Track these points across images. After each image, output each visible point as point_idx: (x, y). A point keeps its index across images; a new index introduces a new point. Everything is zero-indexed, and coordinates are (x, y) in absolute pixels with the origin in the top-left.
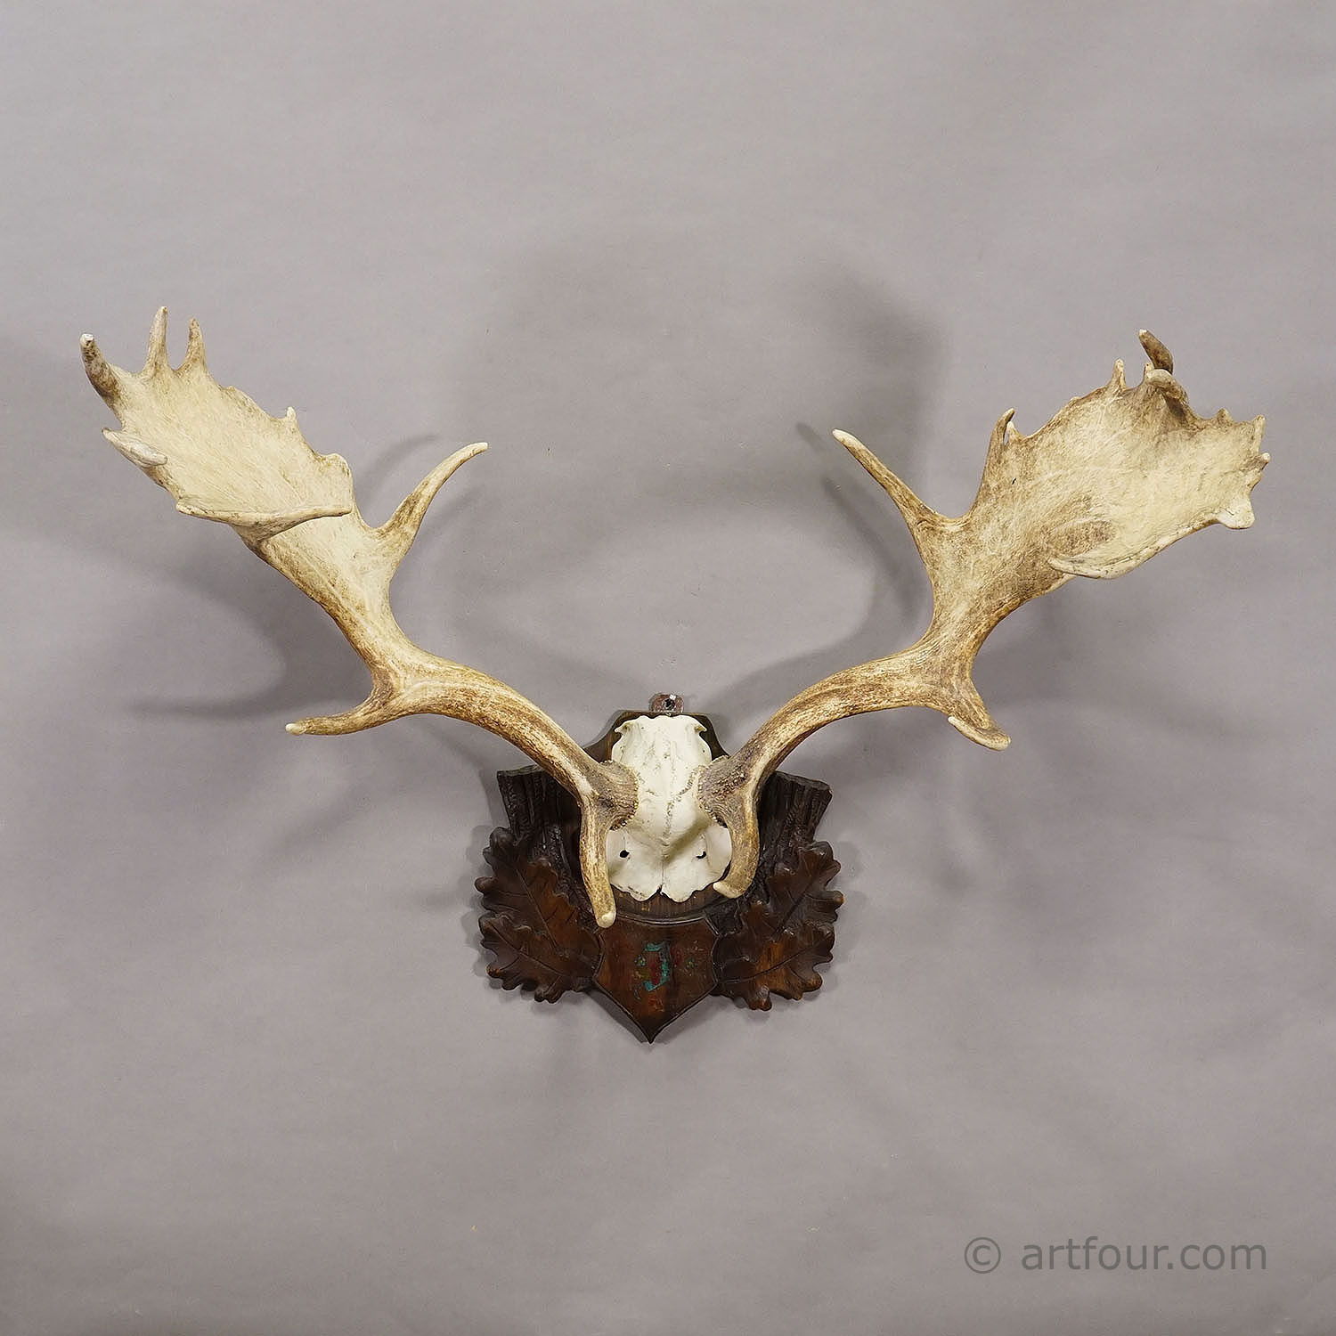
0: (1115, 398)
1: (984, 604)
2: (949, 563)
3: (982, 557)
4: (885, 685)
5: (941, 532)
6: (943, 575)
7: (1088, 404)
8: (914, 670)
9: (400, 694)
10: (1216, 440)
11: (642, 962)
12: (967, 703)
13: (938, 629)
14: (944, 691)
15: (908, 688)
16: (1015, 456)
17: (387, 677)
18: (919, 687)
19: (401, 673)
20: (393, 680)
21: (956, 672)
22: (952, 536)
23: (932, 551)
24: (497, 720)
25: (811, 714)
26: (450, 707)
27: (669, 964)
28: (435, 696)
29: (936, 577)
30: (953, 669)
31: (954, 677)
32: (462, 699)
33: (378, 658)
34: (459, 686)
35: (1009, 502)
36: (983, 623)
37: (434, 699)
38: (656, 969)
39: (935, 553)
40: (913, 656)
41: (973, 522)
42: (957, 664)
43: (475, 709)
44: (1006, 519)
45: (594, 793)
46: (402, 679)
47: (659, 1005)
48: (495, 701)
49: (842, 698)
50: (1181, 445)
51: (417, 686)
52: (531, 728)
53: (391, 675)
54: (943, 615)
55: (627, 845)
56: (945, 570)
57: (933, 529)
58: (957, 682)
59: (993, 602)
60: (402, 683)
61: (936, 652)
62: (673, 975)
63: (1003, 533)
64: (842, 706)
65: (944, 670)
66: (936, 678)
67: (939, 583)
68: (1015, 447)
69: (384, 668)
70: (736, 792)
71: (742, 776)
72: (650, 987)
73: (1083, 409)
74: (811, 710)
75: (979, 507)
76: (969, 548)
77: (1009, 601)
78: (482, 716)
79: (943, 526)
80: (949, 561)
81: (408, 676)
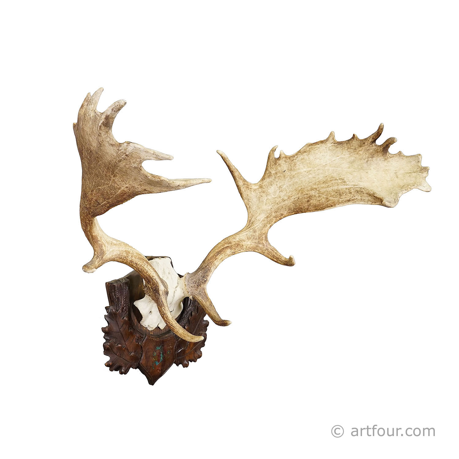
0: (332, 144)
1: (274, 214)
2: (255, 200)
3: (269, 197)
4: (241, 243)
5: (251, 188)
6: (253, 204)
7: (318, 146)
8: (249, 239)
9: (106, 254)
10: (397, 161)
11: (155, 354)
12: (271, 249)
13: (252, 223)
14: (261, 246)
15: (248, 245)
16: (284, 163)
17: (102, 247)
18: (251, 244)
19: (106, 245)
20: (104, 248)
21: (264, 239)
22: (255, 190)
23: (248, 195)
24: (136, 263)
25: (224, 255)
26: (121, 258)
27: (163, 354)
28: (116, 254)
29: (249, 204)
30: (263, 238)
31: (264, 241)
32: (125, 254)
33: (99, 239)
34: (124, 249)
35: (283, 178)
36: (274, 221)
37: (116, 255)
38: (159, 356)
39: (249, 196)
40: (247, 233)
41: (263, 185)
42: (264, 236)
43: (129, 259)
44: (281, 184)
45: (165, 290)
46: (107, 247)
47: (159, 370)
48: (136, 255)
49: (231, 249)
50: (380, 162)
51: (111, 250)
52: (147, 265)
53: (103, 246)
54: (253, 218)
55: (153, 309)
56: (253, 202)
57: (248, 187)
58: (265, 242)
59: (278, 214)
60: (107, 249)
61: (255, 232)
62: (164, 358)
63: (280, 189)
64: (231, 252)
65: (259, 238)
66: (257, 241)
67: (251, 207)
68: (284, 159)
69: (101, 243)
70: (202, 286)
71: (206, 280)
72: (157, 364)
73: (316, 147)
74: (224, 254)
75: (266, 180)
76: (264, 195)
77: (286, 214)
78: (131, 261)
79: (251, 186)
80: (254, 199)
81: (109, 247)
